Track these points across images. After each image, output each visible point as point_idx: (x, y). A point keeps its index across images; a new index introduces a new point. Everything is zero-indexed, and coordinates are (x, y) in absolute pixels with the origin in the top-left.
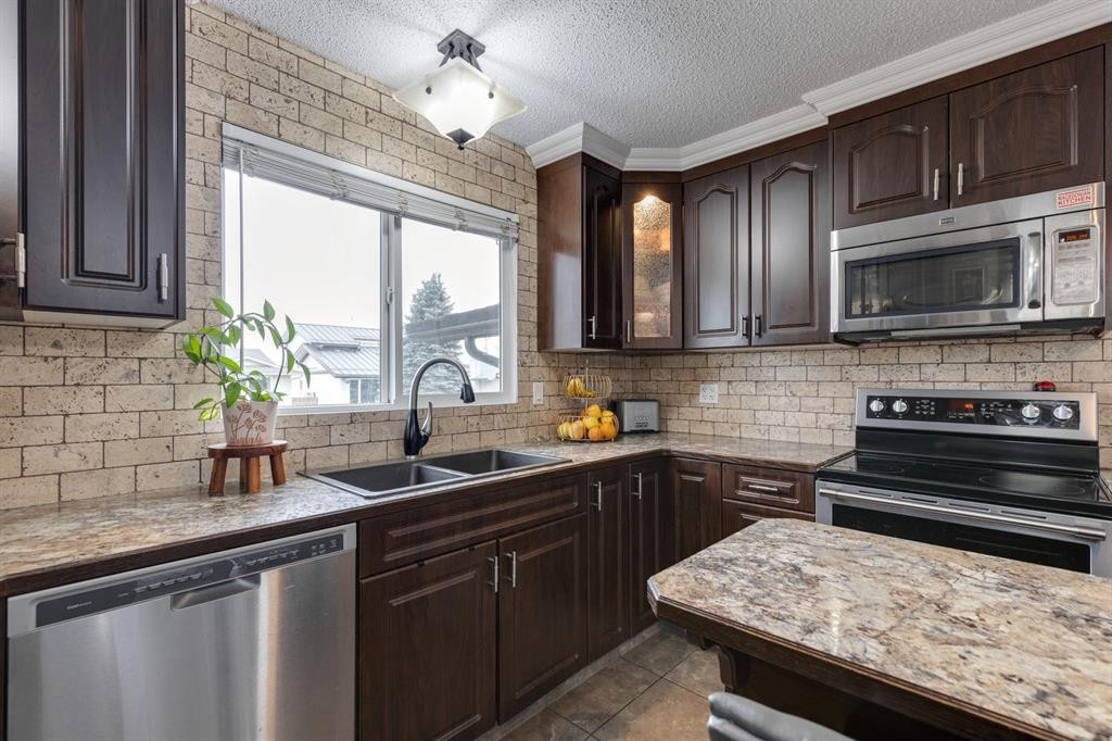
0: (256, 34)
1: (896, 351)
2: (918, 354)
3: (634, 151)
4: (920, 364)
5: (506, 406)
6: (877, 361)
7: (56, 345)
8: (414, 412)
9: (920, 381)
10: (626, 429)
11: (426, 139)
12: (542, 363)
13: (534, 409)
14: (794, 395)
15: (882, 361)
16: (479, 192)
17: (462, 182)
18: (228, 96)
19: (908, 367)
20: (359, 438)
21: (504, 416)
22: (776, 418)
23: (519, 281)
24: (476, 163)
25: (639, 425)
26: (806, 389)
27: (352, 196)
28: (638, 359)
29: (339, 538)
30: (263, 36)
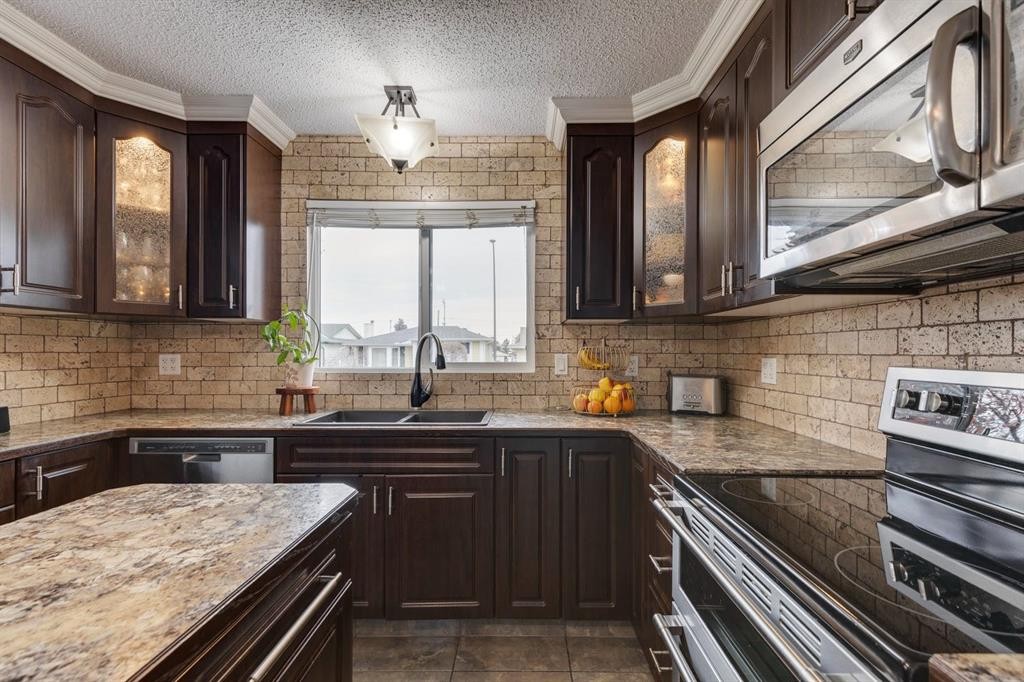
0: (325, 140)
1: (973, 297)
2: (1010, 302)
3: (635, 98)
4: (1013, 321)
5: (521, 374)
6: (945, 319)
7: (240, 333)
8: (418, 375)
9: (1014, 354)
10: (675, 408)
11: (442, 164)
12: (570, 335)
13: (556, 379)
14: (845, 376)
15: (954, 319)
16: (492, 191)
17: (475, 188)
18: (311, 184)
19: (994, 327)
20: (388, 392)
21: (519, 383)
22: (826, 409)
23: (537, 261)
24: (490, 167)
25: (688, 404)
26: (858, 367)
27: (382, 223)
28: (720, 327)
29: (263, 445)
30: (330, 140)
